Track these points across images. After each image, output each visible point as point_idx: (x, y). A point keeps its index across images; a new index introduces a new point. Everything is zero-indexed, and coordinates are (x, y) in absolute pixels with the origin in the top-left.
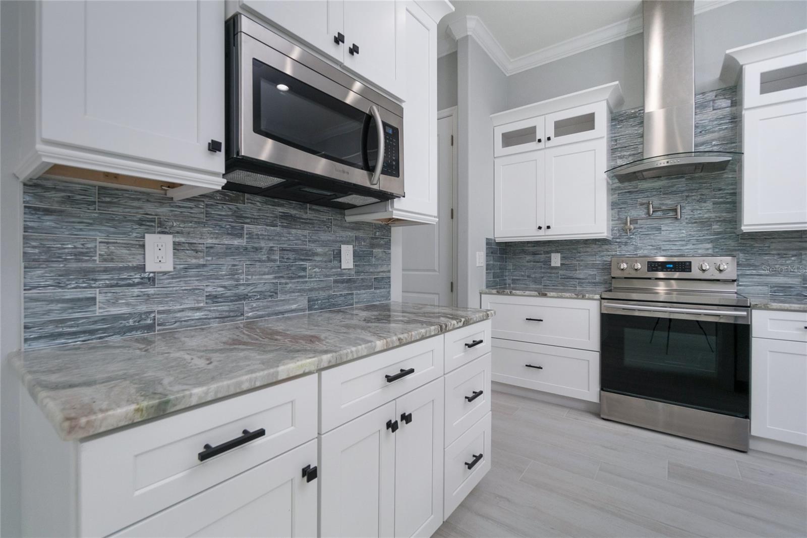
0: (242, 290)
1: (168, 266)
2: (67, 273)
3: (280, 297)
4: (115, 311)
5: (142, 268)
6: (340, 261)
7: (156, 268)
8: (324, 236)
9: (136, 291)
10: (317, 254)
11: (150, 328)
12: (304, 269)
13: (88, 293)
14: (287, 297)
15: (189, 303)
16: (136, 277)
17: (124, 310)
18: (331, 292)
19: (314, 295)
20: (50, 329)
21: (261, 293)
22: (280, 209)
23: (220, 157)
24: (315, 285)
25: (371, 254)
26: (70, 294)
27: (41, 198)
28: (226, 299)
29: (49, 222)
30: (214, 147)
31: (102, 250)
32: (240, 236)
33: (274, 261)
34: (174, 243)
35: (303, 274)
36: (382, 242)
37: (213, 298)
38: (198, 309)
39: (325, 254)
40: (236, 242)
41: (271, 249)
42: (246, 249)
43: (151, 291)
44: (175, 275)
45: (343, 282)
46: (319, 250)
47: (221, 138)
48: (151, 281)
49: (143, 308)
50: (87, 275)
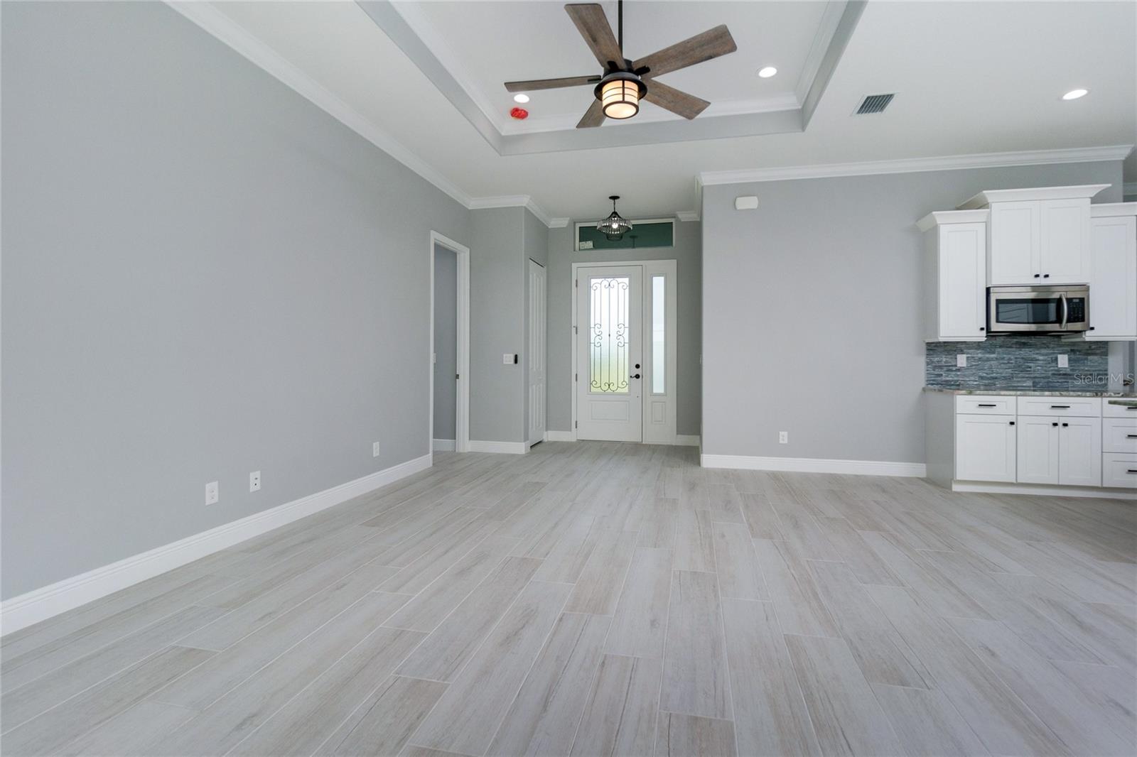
0: (994, 375)
1: (965, 365)
2: (936, 366)
3: (1015, 379)
4: (948, 379)
5: (956, 366)
6: (1057, 363)
7: (961, 366)
8: (1044, 351)
9: (954, 373)
10: (1038, 360)
11: (959, 385)
12: (1030, 367)
13: (941, 373)
14: (1019, 379)
15: (972, 378)
16: (954, 369)
17: (951, 379)
18: (1050, 380)
19: (1037, 380)
20: (931, 382)
21: (1004, 377)
22: (1015, 340)
23: (985, 332)
24: (1038, 375)
25: (1087, 359)
26: (936, 373)
27: (929, 346)
28: (988, 379)
29: (931, 352)
30: (982, 329)
31: (944, 360)
32: (994, 353)
33: (1012, 363)
34: (968, 358)
35: (1029, 369)
36: (1098, 352)
37: (982, 378)
38: (976, 381)
39: (1045, 360)
40: (993, 356)
41: (1010, 359)
42: (997, 359)
43: (959, 373)
44: (967, 368)
45: (1060, 375)
46: (1041, 358)
47: (984, 326)
48: (959, 370)
49: (956, 379)
50: (941, 367)
